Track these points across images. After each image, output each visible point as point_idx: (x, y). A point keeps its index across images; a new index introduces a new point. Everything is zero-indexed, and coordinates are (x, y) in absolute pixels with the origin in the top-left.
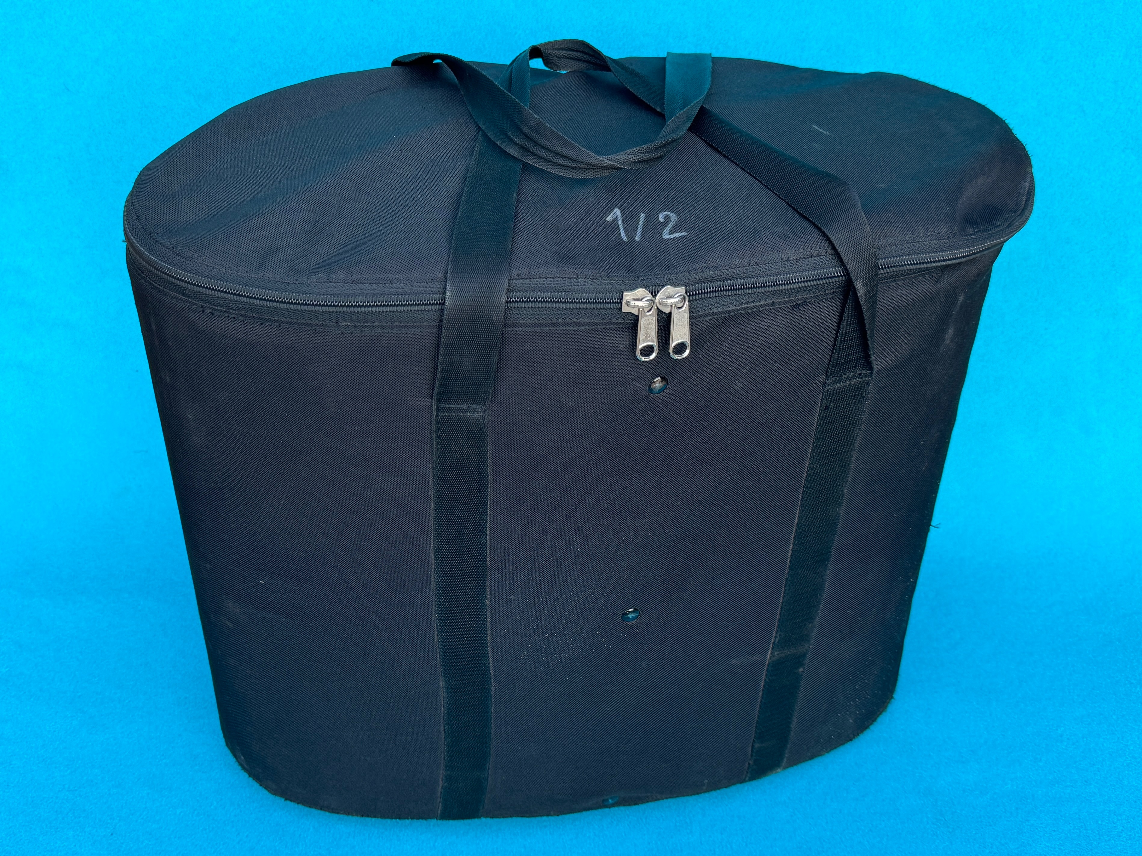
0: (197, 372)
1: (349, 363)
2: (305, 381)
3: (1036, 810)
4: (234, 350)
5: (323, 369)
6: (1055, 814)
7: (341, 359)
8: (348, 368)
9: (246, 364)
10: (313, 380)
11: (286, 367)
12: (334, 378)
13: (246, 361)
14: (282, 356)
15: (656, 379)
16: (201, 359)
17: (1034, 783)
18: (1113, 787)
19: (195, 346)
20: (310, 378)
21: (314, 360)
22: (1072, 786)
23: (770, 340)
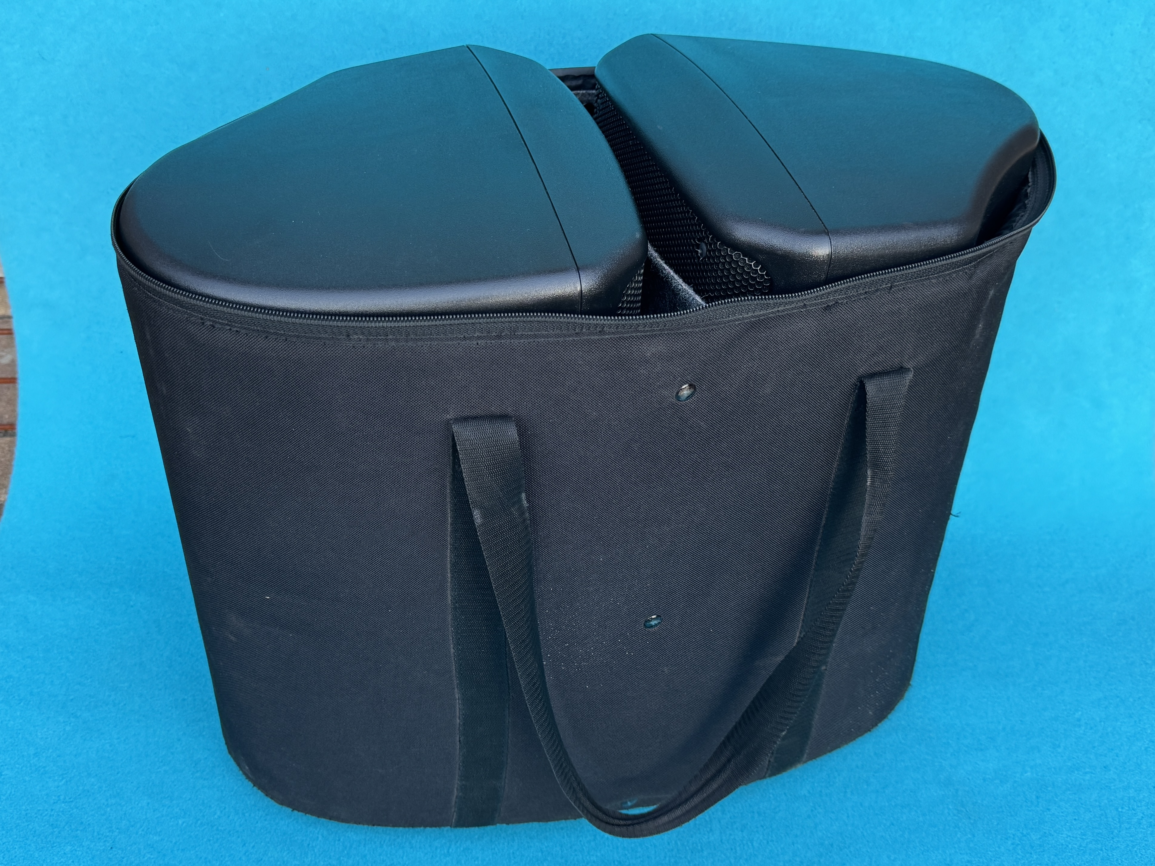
0: (197, 385)
1: (361, 378)
2: (314, 396)
3: (1057, 798)
4: (237, 365)
5: (333, 384)
6: (1076, 803)
7: (352, 374)
8: (360, 382)
9: (250, 378)
10: (322, 395)
11: (293, 381)
12: (345, 393)
13: (250, 376)
14: (289, 370)
15: (683, 387)
16: (201, 372)
17: (1053, 770)
18: (1132, 773)
19: (194, 359)
20: (319, 392)
21: (324, 374)
22: (1092, 773)
23: (800, 342)
